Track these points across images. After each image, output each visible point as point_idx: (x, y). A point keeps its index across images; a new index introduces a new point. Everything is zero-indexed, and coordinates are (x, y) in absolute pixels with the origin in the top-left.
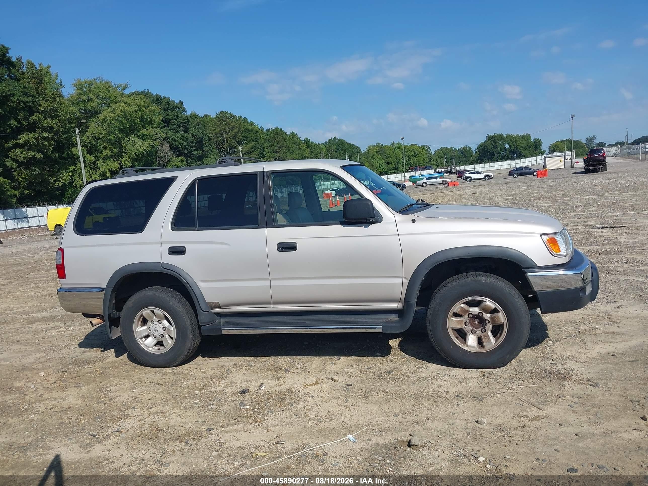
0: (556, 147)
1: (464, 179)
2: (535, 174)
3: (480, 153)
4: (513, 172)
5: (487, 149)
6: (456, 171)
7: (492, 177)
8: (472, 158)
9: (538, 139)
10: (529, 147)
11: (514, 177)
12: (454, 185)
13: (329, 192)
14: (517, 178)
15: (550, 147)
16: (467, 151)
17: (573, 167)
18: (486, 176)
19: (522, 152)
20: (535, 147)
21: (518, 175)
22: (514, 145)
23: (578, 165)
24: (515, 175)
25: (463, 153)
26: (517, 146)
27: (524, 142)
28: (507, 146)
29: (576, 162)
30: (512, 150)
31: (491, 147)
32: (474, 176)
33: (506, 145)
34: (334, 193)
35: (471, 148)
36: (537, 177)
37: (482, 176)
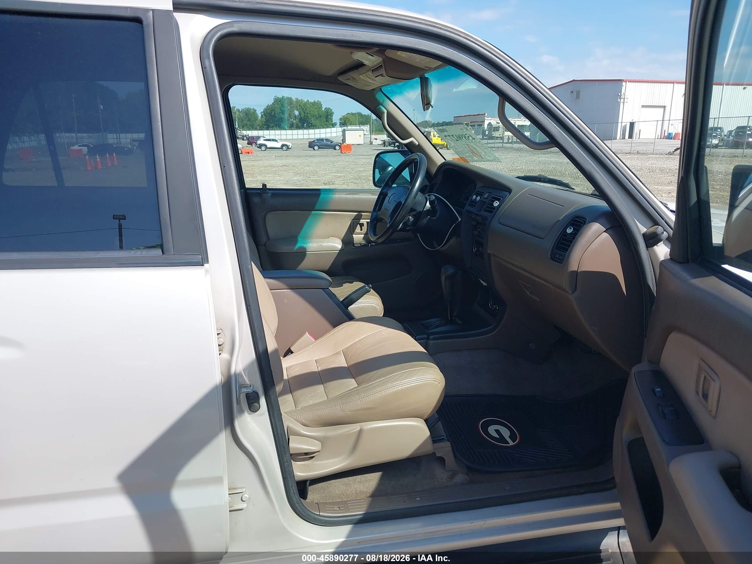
0: (347, 119)
1: (258, 147)
2: (337, 148)
3: (266, 118)
4: (314, 143)
5: (275, 114)
6: (243, 136)
7: (290, 147)
8: (258, 122)
9: (330, 108)
10: (321, 117)
11: (314, 150)
12: (249, 153)
13: (76, 147)
14: (318, 152)
15: (341, 119)
16: (251, 113)
17: (372, 144)
18: (283, 145)
19: (313, 121)
20: (327, 117)
21: (319, 148)
22: (304, 113)
23: (377, 142)
24: (316, 148)
25: (246, 115)
26: (308, 113)
27: (315, 110)
28: (297, 113)
29: (375, 139)
30: (301, 118)
31: (279, 112)
32: (269, 144)
33: (295, 111)
34: (85, 149)
35: (256, 110)
36: (341, 152)
37: (279, 145)
